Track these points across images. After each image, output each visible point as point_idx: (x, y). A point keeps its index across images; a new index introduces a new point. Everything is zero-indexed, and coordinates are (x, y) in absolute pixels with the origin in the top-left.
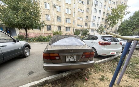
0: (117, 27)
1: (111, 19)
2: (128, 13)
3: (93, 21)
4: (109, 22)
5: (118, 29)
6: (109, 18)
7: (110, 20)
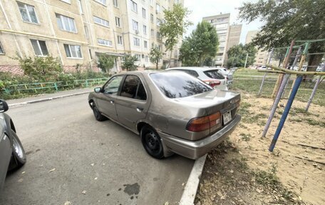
0: (176, 51)
1: (167, 32)
2: (190, 24)
3: (134, 32)
4: (164, 40)
5: (178, 55)
6: (163, 31)
7: (165, 34)
